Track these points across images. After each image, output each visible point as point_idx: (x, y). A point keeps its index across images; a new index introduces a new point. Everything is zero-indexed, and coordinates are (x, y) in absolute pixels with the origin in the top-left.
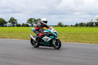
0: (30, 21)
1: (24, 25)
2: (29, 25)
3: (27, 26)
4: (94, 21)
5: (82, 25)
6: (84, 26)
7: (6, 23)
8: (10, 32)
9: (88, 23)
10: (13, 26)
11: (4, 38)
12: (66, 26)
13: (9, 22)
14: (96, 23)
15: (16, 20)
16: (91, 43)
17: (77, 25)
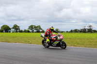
0: (31, 27)
1: (25, 31)
2: (30, 31)
3: (29, 32)
4: (86, 28)
5: (76, 31)
6: (77, 32)
7: (10, 29)
8: (14, 37)
9: (81, 30)
10: (16, 32)
11: (9, 42)
12: (62, 32)
13: (13, 28)
14: (88, 29)
15: (18, 27)
16: (85, 47)
17: (72, 31)
